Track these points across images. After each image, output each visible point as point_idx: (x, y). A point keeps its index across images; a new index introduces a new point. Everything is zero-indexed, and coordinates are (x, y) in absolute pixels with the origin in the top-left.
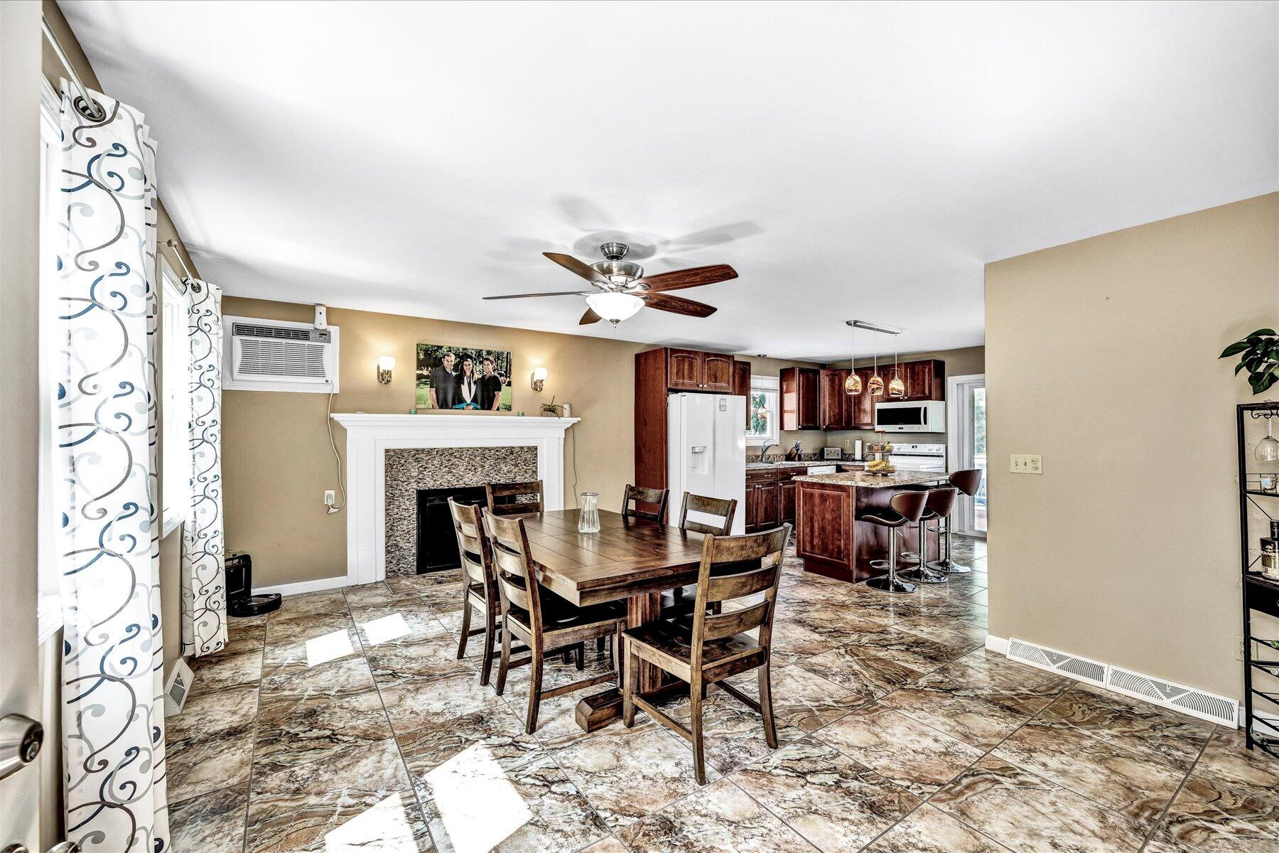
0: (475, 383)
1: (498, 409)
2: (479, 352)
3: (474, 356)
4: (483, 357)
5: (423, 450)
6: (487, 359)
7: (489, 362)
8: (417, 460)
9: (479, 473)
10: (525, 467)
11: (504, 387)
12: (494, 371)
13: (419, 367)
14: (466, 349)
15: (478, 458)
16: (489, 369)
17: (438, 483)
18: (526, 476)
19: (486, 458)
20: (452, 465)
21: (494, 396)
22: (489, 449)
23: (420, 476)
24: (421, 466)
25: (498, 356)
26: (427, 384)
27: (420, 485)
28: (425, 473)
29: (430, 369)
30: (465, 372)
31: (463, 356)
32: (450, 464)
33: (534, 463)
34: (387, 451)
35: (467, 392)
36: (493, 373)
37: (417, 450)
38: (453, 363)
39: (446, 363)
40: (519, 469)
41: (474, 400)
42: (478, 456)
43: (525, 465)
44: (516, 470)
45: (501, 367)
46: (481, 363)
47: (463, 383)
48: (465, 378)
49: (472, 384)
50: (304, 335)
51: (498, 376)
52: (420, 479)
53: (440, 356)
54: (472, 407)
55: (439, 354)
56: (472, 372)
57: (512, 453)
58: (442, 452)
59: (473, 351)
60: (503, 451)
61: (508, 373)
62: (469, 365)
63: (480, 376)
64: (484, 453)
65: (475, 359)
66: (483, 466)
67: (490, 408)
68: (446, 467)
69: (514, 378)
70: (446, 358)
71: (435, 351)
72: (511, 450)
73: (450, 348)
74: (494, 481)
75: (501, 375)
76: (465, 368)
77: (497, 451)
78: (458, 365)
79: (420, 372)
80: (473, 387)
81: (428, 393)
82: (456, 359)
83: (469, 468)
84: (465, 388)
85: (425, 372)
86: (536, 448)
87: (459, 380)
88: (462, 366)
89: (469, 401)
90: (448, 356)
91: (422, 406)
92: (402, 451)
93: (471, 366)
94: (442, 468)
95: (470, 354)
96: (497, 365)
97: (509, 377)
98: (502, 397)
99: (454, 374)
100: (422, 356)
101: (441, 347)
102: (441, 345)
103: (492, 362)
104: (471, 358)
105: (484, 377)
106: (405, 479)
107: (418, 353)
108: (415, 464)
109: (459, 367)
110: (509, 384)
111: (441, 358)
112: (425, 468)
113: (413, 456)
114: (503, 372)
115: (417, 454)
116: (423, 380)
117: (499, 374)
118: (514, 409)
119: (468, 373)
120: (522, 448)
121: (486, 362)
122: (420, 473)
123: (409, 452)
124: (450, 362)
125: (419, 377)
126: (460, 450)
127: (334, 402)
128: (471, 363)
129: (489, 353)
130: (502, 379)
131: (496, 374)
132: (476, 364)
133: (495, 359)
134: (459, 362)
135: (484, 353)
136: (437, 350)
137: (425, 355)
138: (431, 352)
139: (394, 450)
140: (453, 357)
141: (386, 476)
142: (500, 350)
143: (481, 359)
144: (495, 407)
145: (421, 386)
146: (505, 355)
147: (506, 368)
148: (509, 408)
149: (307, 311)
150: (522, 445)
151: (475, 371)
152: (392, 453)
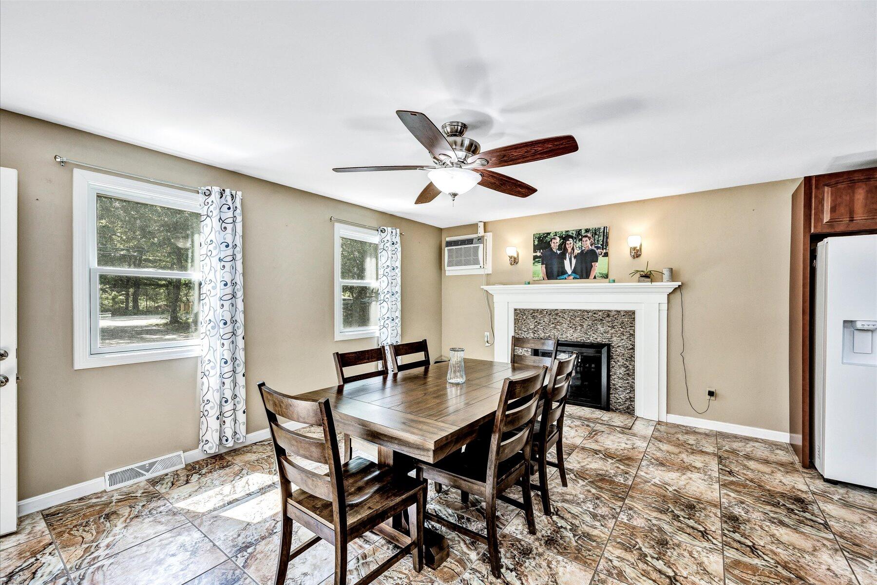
0: (575, 257)
1: (595, 278)
2: (579, 232)
3: (574, 235)
4: (582, 235)
5: (538, 310)
6: (586, 236)
7: (587, 238)
8: (533, 317)
9: (579, 330)
10: (622, 330)
11: (600, 258)
12: (591, 245)
13: (535, 251)
14: (568, 231)
15: (578, 319)
16: (587, 244)
17: (548, 335)
18: (622, 337)
19: (584, 319)
20: (558, 322)
21: (592, 266)
22: (588, 312)
23: (536, 329)
24: (536, 322)
25: (595, 232)
26: (540, 262)
27: (535, 335)
28: (539, 327)
29: (541, 251)
30: (567, 250)
31: (565, 238)
32: (556, 321)
33: (632, 326)
34: (515, 310)
35: (569, 265)
36: (590, 247)
37: (534, 310)
38: (558, 244)
39: (552, 245)
40: (616, 331)
41: (574, 272)
42: (578, 317)
43: (622, 327)
44: (612, 331)
45: (598, 241)
46: (581, 240)
47: (565, 259)
48: (567, 254)
49: (573, 259)
50: (470, 241)
51: (595, 249)
52: (536, 331)
53: (548, 240)
54: (572, 277)
55: (548, 239)
56: (573, 249)
57: (608, 316)
58: (550, 312)
59: (573, 232)
60: (600, 313)
61: (605, 245)
62: (571, 243)
63: (579, 251)
64: (583, 314)
65: (575, 238)
66: (581, 326)
67: (587, 277)
68: (553, 323)
69: (612, 249)
70: (553, 241)
71: (545, 237)
72: (608, 314)
73: (556, 233)
74: (591, 339)
75: (598, 248)
76: (567, 246)
77: (595, 313)
78: (562, 244)
79: (535, 254)
80: (574, 261)
81: (540, 269)
82: (560, 241)
83: (571, 326)
84: (567, 263)
85: (538, 254)
86: (634, 313)
87: (563, 256)
88: (565, 245)
89: (569, 271)
90: (555, 239)
91: (536, 279)
92: (524, 310)
93: (572, 244)
94: (550, 324)
95: (571, 234)
96: (595, 240)
97: (606, 249)
98: (600, 266)
99: (559, 252)
100: (536, 243)
101: (549, 234)
102: (549, 232)
103: (590, 238)
104: (572, 237)
105: (582, 251)
106: (526, 330)
107: (534, 241)
108: (532, 320)
109: (563, 247)
110: (606, 255)
111: (549, 242)
112: (539, 323)
113: (531, 314)
114: (599, 245)
115: (535, 313)
116: (537, 260)
117: (595, 247)
118: (611, 277)
119: (570, 250)
120: (618, 312)
121: (584, 239)
122: (535, 326)
123: (529, 311)
124: (555, 244)
125: (535, 258)
126: (564, 311)
127: (489, 279)
128: (571, 242)
129: (587, 231)
130: (598, 251)
131: (593, 248)
132: (576, 242)
133: (592, 235)
134: (563, 242)
135: (583, 232)
136: (547, 236)
137: (538, 241)
138: (543, 238)
139: (520, 310)
140: (558, 239)
141: (515, 327)
142: (597, 226)
143: (580, 237)
144: (592, 276)
145: (536, 264)
146: (602, 230)
147: (603, 241)
148: (606, 276)
149: (474, 227)
150: (619, 309)
151: (575, 247)
152: (518, 312)
